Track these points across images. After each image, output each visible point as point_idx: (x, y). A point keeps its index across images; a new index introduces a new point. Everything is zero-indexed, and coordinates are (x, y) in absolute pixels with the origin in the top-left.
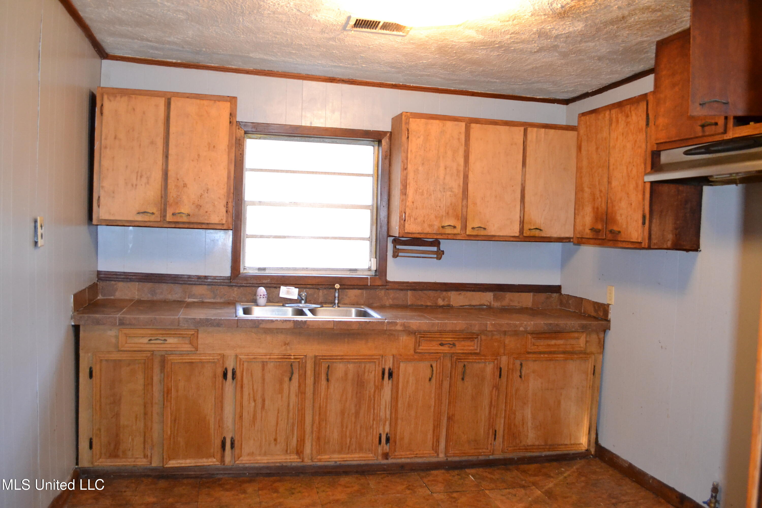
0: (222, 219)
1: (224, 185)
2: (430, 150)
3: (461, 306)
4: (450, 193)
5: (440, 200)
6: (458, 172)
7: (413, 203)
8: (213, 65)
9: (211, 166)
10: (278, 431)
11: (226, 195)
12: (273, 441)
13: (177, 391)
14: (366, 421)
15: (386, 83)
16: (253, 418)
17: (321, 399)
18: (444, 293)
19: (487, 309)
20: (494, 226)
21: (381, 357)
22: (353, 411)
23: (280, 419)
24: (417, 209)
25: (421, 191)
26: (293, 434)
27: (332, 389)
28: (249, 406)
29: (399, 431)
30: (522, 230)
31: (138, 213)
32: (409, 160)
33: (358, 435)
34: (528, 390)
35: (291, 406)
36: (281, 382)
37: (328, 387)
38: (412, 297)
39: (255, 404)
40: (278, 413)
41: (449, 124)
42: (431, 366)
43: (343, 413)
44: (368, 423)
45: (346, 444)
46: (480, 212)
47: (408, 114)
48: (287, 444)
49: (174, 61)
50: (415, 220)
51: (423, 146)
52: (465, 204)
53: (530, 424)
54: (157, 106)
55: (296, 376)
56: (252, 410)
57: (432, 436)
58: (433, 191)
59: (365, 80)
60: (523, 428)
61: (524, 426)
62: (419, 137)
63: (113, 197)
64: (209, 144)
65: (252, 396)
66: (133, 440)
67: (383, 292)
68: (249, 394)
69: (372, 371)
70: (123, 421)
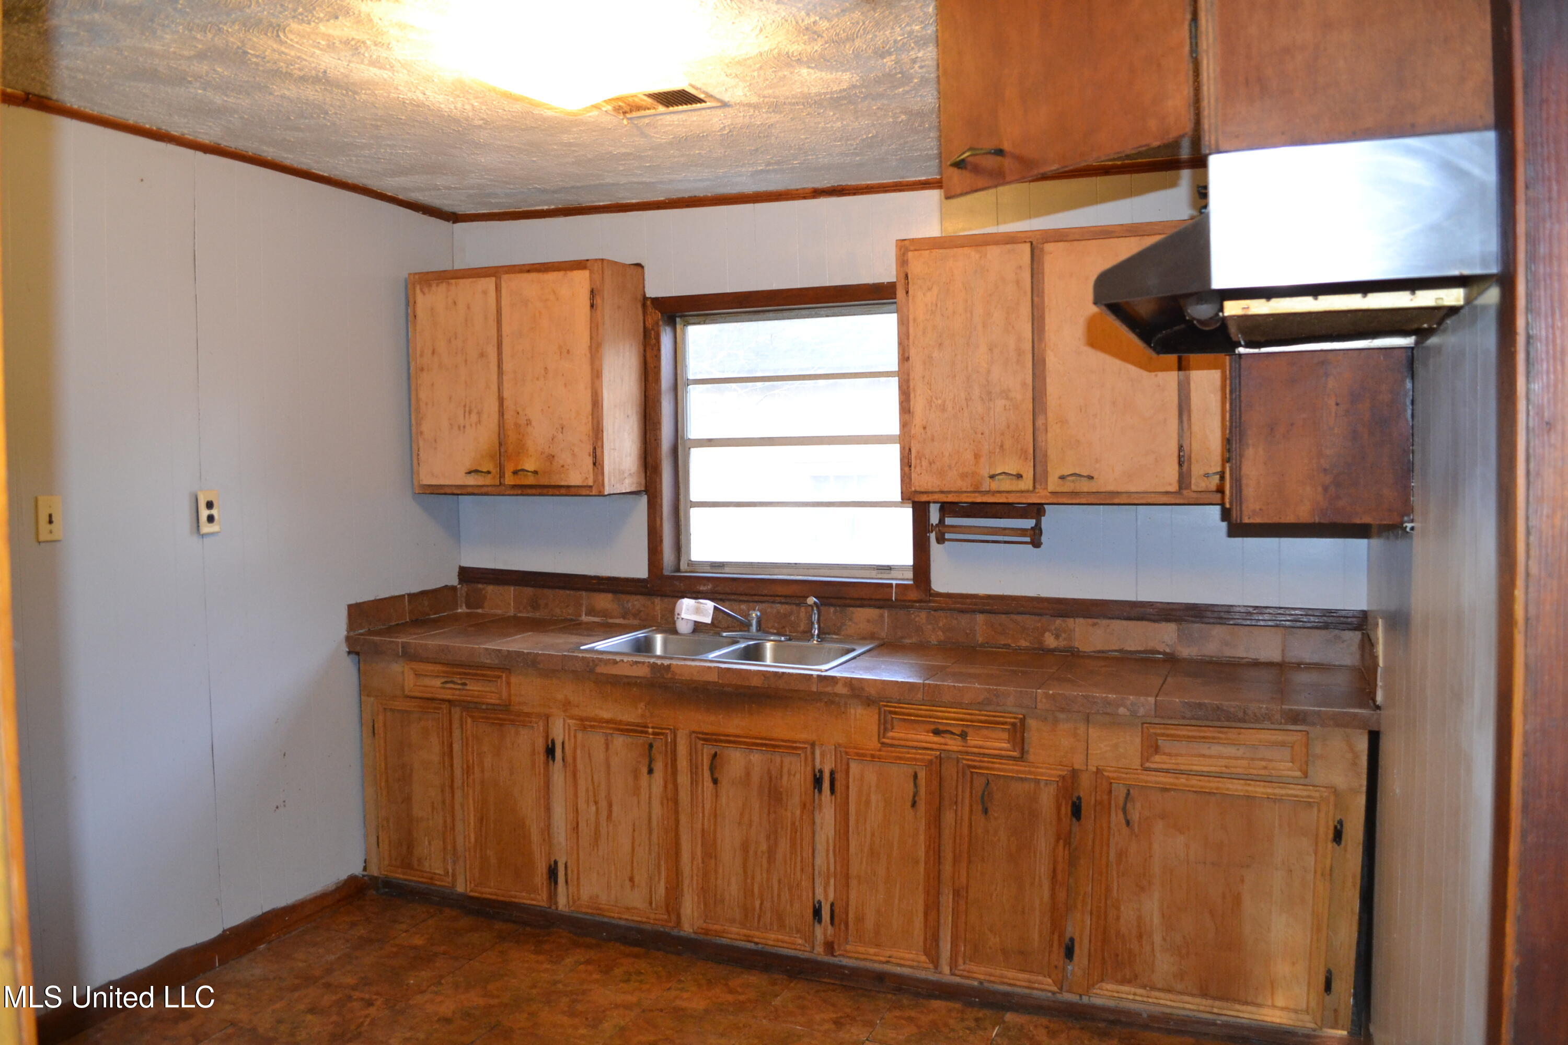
0: (587, 478)
1: (587, 418)
2: (954, 312)
3: (1099, 652)
4: (1004, 402)
5: (982, 418)
6: (1019, 355)
7: (925, 428)
8: (601, 204)
9: (565, 385)
10: (635, 864)
11: (591, 434)
12: (627, 882)
13: (483, 771)
14: (789, 870)
15: (908, 181)
16: (595, 834)
17: (703, 816)
18: (1059, 621)
19: (1164, 661)
20: (1113, 470)
21: (809, 747)
22: (764, 847)
23: (637, 843)
24: (933, 440)
25: (940, 402)
26: (659, 873)
27: (724, 800)
28: (588, 812)
29: (853, 902)
30: (1184, 479)
31: (469, 473)
32: (911, 338)
33: (776, 899)
34: (1150, 857)
35: (654, 823)
36: (636, 775)
37: (717, 796)
38: (985, 627)
39: (597, 809)
40: (634, 830)
41: (993, 252)
42: (915, 777)
43: (745, 847)
44: (792, 876)
45: (754, 909)
46: (1078, 441)
47: (906, 242)
48: (651, 891)
49: (545, 208)
50: (930, 464)
51: (939, 306)
52: (1043, 424)
53: (1157, 939)
54: (485, 293)
55: (659, 766)
56: (593, 819)
57: (922, 925)
58: (966, 399)
59: (864, 183)
60: (1141, 946)
61: (1144, 943)
62: (929, 289)
63: (435, 448)
64: (560, 347)
65: (591, 793)
66: (430, 844)
67: (923, 614)
68: (587, 790)
69: (796, 772)
70: (417, 812)
